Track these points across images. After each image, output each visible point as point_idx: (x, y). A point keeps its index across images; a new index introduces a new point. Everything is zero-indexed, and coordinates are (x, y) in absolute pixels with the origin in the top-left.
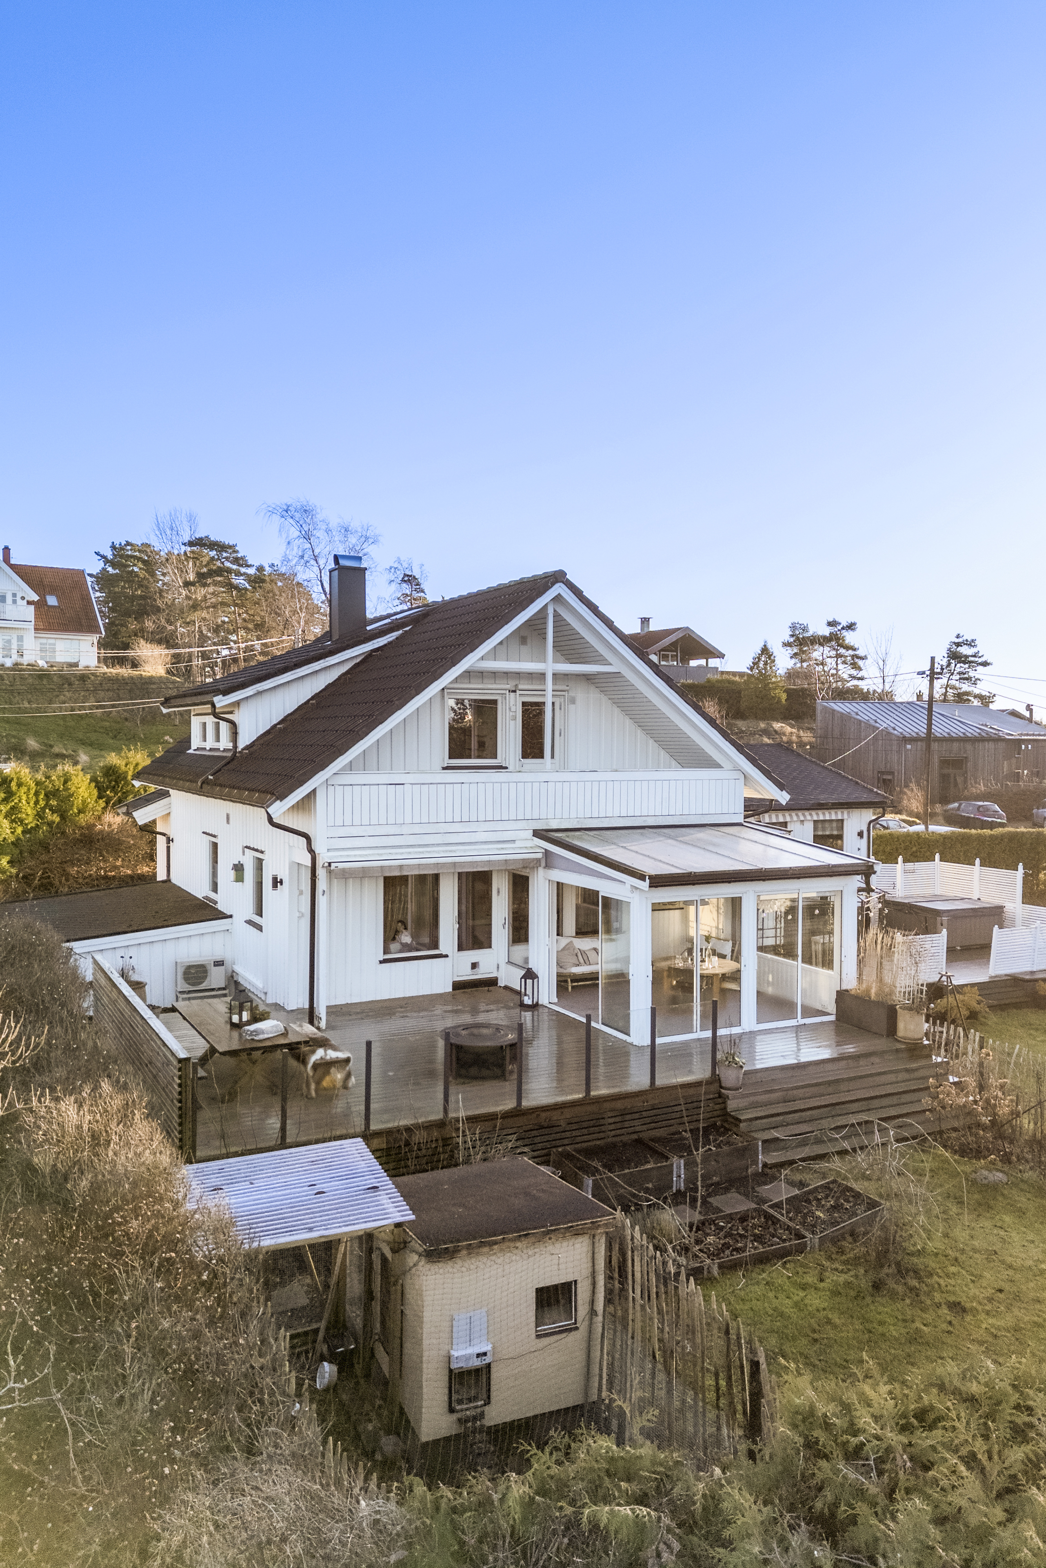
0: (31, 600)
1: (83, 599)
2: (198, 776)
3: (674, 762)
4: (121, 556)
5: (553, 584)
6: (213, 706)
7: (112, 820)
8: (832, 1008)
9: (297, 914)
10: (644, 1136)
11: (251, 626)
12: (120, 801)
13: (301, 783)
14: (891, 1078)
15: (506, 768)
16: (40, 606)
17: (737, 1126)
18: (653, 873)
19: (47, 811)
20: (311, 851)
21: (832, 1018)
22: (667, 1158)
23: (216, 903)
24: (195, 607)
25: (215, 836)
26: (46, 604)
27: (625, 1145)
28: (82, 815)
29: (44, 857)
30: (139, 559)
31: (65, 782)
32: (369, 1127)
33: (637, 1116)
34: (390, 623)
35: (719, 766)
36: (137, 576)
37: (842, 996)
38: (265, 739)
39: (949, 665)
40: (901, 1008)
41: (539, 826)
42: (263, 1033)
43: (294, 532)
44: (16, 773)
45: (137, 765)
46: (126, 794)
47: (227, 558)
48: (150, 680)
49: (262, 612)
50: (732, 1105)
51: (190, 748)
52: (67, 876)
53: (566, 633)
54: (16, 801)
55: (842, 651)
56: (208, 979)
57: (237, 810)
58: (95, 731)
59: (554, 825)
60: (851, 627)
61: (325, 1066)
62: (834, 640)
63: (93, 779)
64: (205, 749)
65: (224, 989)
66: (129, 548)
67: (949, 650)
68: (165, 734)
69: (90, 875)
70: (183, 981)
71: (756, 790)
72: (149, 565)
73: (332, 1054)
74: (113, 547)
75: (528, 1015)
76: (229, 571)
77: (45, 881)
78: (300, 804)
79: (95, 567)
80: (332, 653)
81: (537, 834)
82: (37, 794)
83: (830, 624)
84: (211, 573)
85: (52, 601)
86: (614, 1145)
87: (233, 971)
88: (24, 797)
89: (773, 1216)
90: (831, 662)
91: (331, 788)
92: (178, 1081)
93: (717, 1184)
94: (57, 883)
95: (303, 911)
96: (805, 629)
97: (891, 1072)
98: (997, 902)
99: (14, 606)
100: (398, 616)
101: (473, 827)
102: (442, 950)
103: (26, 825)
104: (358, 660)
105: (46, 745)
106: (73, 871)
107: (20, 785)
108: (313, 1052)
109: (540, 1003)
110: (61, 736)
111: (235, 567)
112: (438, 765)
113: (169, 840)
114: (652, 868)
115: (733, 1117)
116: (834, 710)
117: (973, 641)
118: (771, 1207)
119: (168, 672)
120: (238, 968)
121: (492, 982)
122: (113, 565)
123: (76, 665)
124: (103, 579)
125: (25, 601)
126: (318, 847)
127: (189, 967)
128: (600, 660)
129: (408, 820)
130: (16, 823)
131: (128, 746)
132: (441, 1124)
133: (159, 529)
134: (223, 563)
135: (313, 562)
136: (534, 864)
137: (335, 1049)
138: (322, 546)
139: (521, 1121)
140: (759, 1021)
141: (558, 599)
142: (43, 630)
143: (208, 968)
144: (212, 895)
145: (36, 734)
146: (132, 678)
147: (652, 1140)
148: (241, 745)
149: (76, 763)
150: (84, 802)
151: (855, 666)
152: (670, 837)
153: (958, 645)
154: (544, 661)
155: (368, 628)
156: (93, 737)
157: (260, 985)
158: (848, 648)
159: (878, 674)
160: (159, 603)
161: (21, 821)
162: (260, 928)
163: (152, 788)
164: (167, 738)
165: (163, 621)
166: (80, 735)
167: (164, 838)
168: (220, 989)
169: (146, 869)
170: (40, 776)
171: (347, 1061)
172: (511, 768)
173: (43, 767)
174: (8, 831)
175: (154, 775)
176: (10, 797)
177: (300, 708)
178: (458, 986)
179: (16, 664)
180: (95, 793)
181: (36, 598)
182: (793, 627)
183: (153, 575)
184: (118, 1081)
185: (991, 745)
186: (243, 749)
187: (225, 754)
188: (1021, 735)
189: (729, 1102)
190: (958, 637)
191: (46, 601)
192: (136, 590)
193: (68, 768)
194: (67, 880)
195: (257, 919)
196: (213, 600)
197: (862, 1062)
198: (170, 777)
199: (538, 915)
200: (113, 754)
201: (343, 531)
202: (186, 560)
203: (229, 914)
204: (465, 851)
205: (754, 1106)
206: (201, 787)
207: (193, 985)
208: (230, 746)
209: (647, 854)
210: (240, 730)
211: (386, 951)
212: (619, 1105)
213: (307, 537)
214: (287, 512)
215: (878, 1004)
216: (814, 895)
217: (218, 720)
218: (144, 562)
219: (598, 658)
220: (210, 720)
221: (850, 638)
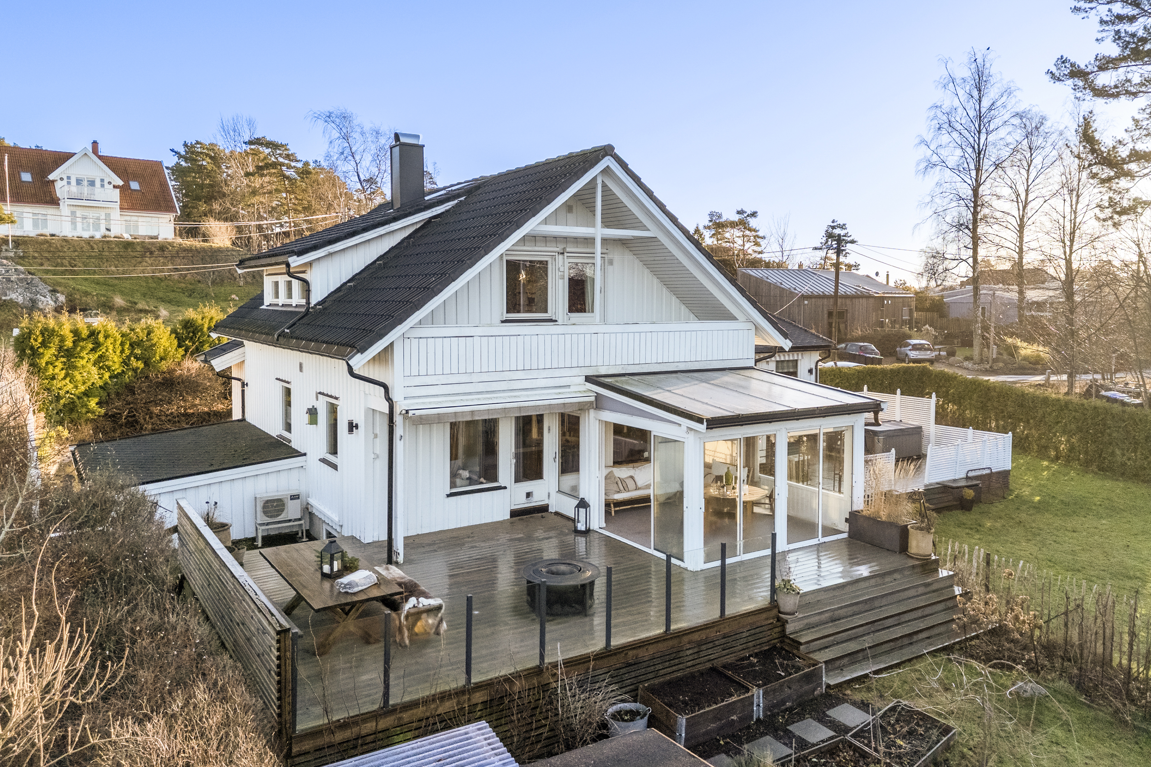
0: (117, 184)
1: (161, 185)
2: (275, 329)
3: (692, 316)
4: (193, 153)
5: (603, 157)
6: (288, 265)
7: (190, 365)
8: (845, 527)
9: (373, 456)
10: (717, 663)
11: (300, 208)
12: (197, 350)
13: (381, 336)
14: (912, 593)
15: (556, 321)
16: (124, 190)
17: (798, 649)
18: (709, 416)
19: (132, 358)
20: (389, 399)
21: (845, 535)
22: (748, 690)
23: (290, 441)
24: (254, 193)
25: (288, 383)
26: (130, 189)
27: (702, 674)
28: (163, 362)
29: (129, 398)
30: (207, 155)
31: (149, 334)
32: (470, 681)
33: (711, 645)
34: (445, 194)
35: (735, 318)
36: (206, 168)
37: (853, 518)
38: (336, 295)
39: (827, 242)
40: (912, 528)
41: (590, 372)
42: (357, 585)
43: (335, 134)
44: (103, 326)
45: (212, 319)
46: (202, 343)
47: (280, 155)
48: (219, 250)
49: (309, 197)
50: (790, 628)
51: (263, 304)
52: (151, 415)
53: (611, 202)
54: (103, 350)
55: (747, 232)
56: (285, 512)
57: (310, 360)
58: (173, 291)
59: (603, 371)
60: (754, 214)
61: (417, 615)
62: (742, 224)
63: (174, 331)
64: (277, 305)
65: (300, 520)
66: (198, 146)
67: (827, 231)
68: (231, 293)
69: (172, 413)
70: (262, 514)
71: (764, 339)
72: (215, 159)
73: (425, 602)
74: (185, 145)
75: (581, 541)
76: (282, 164)
77: (130, 419)
78: (377, 357)
79: (171, 161)
80: (395, 219)
81: (589, 379)
82: (122, 344)
83: (738, 213)
84: (267, 166)
85: (135, 185)
86: (692, 676)
87: (308, 504)
88: (111, 347)
89: (859, 748)
90: (740, 241)
91: (406, 340)
92: (277, 654)
93: (790, 709)
94: (142, 421)
95: (378, 452)
96: (720, 216)
97: (913, 587)
98: (916, 423)
99: (102, 189)
100: (453, 188)
101: (534, 374)
102: (502, 482)
103: (113, 371)
104: (418, 226)
105: (131, 302)
106: (156, 410)
107: (106, 337)
108: (407, 600)
109: (591, 528)
110: (144, 295)
111: (286, 162)
112: (497, 319)
113: (244, 385)
114: (708, 413)
115: (793, 640)
116: (750, 275)
117: (844, 225)
118: (854, 736)
119: (234, 244)
120: (312, 501)
121: (544, 509)
122: (186, 159)
123: (156, 237)
124: (177, 171)
125: (112, 186)
126: (396, 396)
127: (267, 502)
128: (640, 226)
129: (477, 369)
130: (104, 369)
131: (203, 303)
132: (538, 671)
133: (224, 131)
134: (277, 158)
135: (350, 158)
136: (584, 407)
137: (427, 597)
138: (357, 145)
139: (612, 661)
140: (789, 543)
141: (607, 171)
142: (128, 209)
143: (286, 501)
144: (286, 434)
145: (122, 293)
146: (204, 248)
147: (724, 667)
148: (313, 302)
149: (157, 317)
150: (165, 350)
151: (757, 244)
152: (702, 381)
153: (833, 228)
154: (594, 226)
155: (426, 198)
156: (172, 295)
157: (336, 519)
158: (750, 230)
159: (778, 249)
160: (225, 189)
161: (109, 368)
162: (335, 467)
163: (225, 339)
164: (233, 296)
165: (228, 204)
166: (161, 294)
167: (239, 383)
168: (296, 520)
169: (220, 406)
170: (125, 329)
171: (439, 608)
172: (560, 322)
173: (128, 322)
174: (97, 377)
175: (231, 328)
176: (98, 347)
177: (367, 268)
178: (514, 514)
179: (105, 237)
180: (176, 342)
181: (121, 183)
182: (711, 215)
183: (219, 167)
184: (215, 684)
185: (864, 300)
186: (315, 305)
187: (297, 310)
188: (884, 293)
189: (787, 626)
190: (833, 222)
191: (129, 186)
192: (205, 179)
193: (150, 321)
194: (151, 418)
195: (331, 458)
196: (269, 188)
197: (888, 579)
198: (246, 330)
199: (590, 451)
200: (191, 309)
201: (374, 133)
202: (247, 155)
203: (303, 452)
204: (528, 396)
205: (809, 627)
206: (278, 340)
207: (271, 517)
208: (303, 302)
209: (692, 397)
210: (313, 288)
211: (453, 485)
212: (696, 637)
213: (346, 138)
214: (329, 117)
215: (891, 524)
216: (831, 430)
217: (290, 279)
218: (211, 158)
219: (639, 225)
220: (283, 279)
221: (753, 222)
